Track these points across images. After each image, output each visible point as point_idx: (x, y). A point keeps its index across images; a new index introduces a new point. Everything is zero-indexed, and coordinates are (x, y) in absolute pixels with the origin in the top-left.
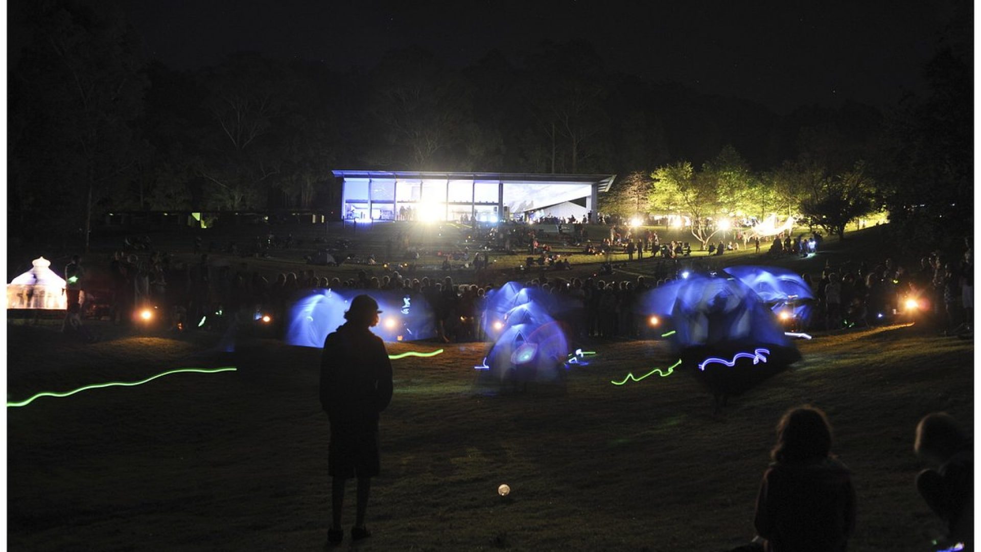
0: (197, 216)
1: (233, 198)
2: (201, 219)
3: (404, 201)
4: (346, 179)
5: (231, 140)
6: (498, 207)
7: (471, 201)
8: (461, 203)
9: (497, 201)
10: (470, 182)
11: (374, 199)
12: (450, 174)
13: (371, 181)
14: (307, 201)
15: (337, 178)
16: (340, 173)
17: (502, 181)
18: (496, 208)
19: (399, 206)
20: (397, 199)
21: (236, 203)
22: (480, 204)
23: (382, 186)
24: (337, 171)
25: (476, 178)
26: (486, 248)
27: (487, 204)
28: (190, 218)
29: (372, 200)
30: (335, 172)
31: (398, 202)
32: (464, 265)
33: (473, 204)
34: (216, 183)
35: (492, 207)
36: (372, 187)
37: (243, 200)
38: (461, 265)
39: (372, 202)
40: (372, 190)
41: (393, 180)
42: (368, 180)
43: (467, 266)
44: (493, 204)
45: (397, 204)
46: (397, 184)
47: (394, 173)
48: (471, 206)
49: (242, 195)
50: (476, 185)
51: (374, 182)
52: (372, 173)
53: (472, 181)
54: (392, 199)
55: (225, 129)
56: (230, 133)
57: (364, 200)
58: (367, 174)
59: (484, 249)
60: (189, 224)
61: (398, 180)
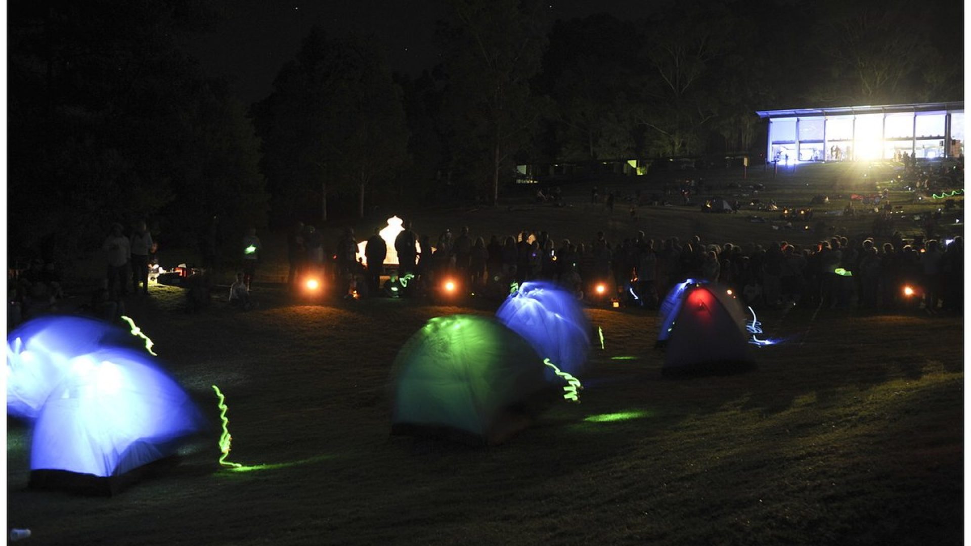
0: (633, 164)
1: (673, 144)
2: (637, 166)
3: (835, 139)
4: (772, 120)
5: (670, 86)
6: (943, 140)
7: (911, 136)
8: (901, 139)
9: (942, 134)
10: (911, 115)
11: (802, 139)
12: (887, 107)
13: (798, 121)
14: (747, 143)
15: (763, 119)
16: (765, 114)
17: (949, 112)
18: (942, 142)
19: (829, 145)
20: (827, 139)
21: (676, 148)
22: (923, 138)
23: (810, 125)
24: (761, 112)
25: (917, 110)
26: (910, 189)
27: (931, 138)
28: (625, 165)
29: (800, 140)
30: (759, 113)
31: (829, 141)
32: (873, 210)
33: (914, 139)
34: (655, 129)
35: (938, 142)
36: (800, 126)
37: (684, 145)
38: (871, 210)
39: (800, 142)
40: (800, 130)
41: (822, 118)
42: (795, 119)
43: (877, 210)
44: (938, 138)
45: (827, 142)
46: (827, 122)
47: (823, 110)
48: (911, 142)
49: (682, 140)
50: (918, 117)
51: (802, 121)
52: (798, 111)
53: (913, 114)
54: (822, 138)
55: (663, 76)
56: (669, 80)
57: (791, 141)
58: (793, 113)
59: (908, 190)
60: (625, 171)
61: (828, 117)
